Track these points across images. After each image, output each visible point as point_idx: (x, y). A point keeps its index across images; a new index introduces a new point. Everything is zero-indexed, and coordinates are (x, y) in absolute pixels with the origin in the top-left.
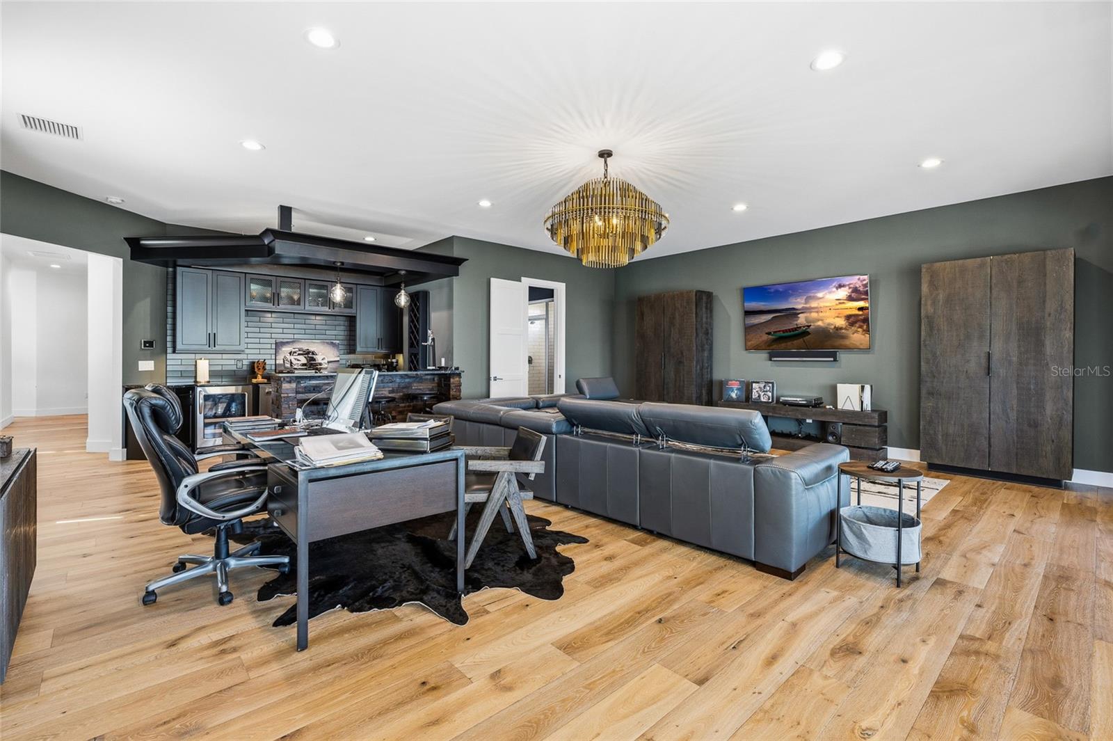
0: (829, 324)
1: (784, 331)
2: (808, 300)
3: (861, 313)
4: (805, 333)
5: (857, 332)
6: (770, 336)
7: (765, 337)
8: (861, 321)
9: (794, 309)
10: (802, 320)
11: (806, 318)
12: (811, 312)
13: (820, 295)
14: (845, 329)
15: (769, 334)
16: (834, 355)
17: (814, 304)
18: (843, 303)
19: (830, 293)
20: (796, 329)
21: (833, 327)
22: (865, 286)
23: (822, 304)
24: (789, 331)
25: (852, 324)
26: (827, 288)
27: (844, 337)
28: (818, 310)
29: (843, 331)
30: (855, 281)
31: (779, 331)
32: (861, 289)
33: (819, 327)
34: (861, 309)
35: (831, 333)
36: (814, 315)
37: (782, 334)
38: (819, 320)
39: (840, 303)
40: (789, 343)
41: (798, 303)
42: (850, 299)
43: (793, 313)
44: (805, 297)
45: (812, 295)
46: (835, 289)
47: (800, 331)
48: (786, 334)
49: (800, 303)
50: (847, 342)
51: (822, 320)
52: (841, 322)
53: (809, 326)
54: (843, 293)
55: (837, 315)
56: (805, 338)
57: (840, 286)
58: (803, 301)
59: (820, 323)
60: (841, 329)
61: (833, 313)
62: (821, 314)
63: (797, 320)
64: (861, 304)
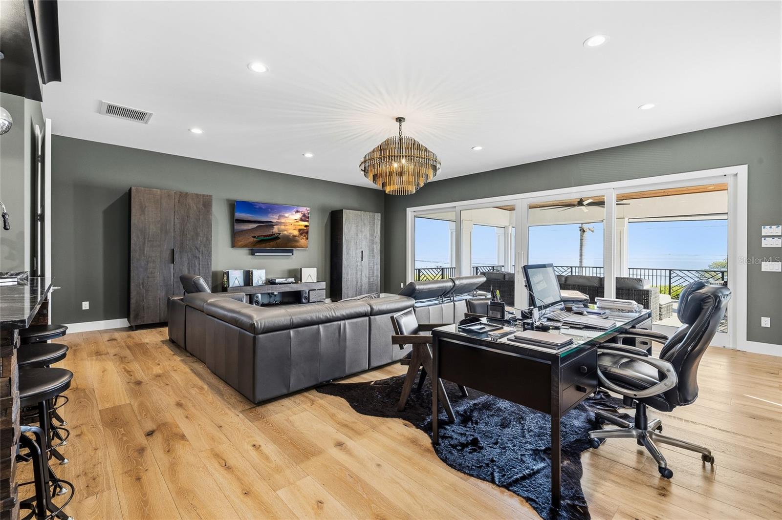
0: (290, 233)
1: (264, 236)
2: (280, 217)
3: (305, 228)
4: (277, 238)
5: (303, 238)
6: (255, 239)
7: (252, 240)
8: (304, 232)
9: (271, 222)
10: (276, 229)
11: (278, 229)
12: (281, 225)
13: (287, 215)
14: (298, 237)
15: (254, 237)
16: (291, 251)
17: (283, 220)
18: (298, 222)
19: (292, 214)
20: (272, 235)
21: (292, 235)
22: (309, 213)
23: (287, 221)
24: (268, 236)
25: (301, 234)
26: (290, 212)
27: (297, 241)
28: (285, 224)
29: (297, 238)
30: (304, 210)
31: (262, 236)
32: (307, 215)
33: (285, 235)
34: (306, 226)
35: (290, 238)
36: (283, 227)
37: (262, 238)
38: (285, 231)
39: (297, 222)
40: (267, 244)
41: (274, 218)
42: (302, 220)
43: (270, 225)
44: (278, 215)
45: (282, 214)
46: (294, 213)
47: (274, 236)
48: (266, 238)
49: (275, 219)
50: (298, 244)
51: (287, 231)
52: (296, 233)
53: (279, 234)
54: (298, 216)
55: (294, 228)
56: (277, 241)
57: (297, 212)
58: (277, 218)
59: (285, 232)
60: (296, 236)
61: (293, 227)
62: (286, 227)
63: (273, 229)
64: (306, 223)
